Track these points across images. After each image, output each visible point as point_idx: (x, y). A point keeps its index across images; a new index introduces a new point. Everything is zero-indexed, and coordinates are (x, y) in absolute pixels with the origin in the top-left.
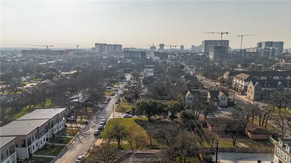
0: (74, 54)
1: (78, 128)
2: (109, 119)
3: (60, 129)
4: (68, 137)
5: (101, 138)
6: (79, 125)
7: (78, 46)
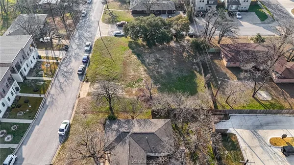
1: (56, 58)
2: (95, 40)
3: (32, 66)
4: (45, 78)
5: (87, 81)
6: (57, 53)
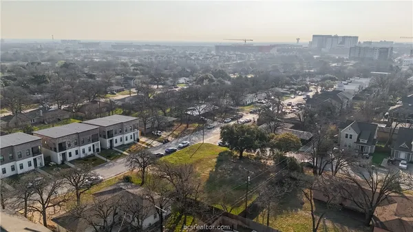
0: (278, 51)
1: (149, 145)
2: (198, 143)
4: (124, 153)
6: (154, 142)
7: (298, 39)
